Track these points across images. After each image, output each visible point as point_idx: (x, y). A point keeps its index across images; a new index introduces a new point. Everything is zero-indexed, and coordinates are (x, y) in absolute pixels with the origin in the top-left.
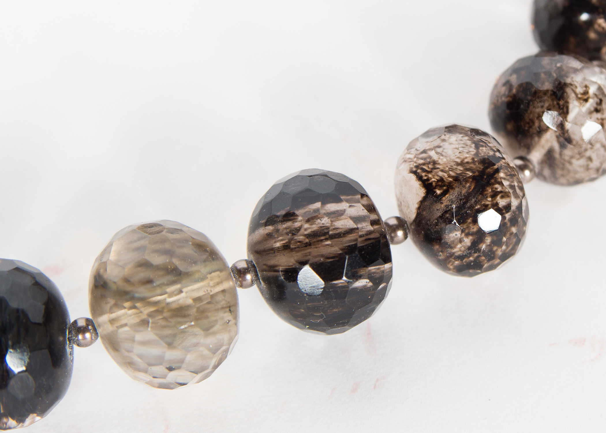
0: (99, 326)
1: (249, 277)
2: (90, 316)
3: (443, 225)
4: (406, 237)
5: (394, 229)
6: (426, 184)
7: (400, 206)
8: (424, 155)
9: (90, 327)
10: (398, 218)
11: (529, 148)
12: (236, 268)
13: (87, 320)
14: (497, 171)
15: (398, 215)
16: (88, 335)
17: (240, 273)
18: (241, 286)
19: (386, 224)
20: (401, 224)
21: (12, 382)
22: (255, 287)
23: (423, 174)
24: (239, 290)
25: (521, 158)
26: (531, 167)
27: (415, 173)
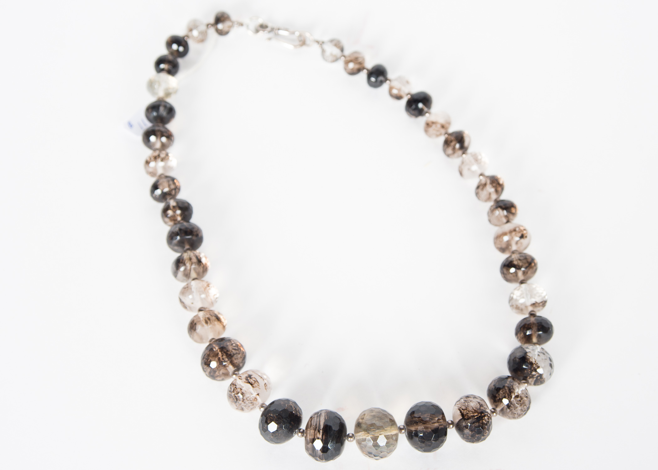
0: (356, 437)
1: (403, 431)
2: (353, 433)
3: (465, 428)
4: (453, 427)
5: (450, 424)
6: (462, 415)
7: (453, 417)
8: (464, 404)
9: (353, 437)
10: (452, 421)
11: (497, 406)
12: (400, 428)
13: (353, 434)
14: (485, 416)
15: (452, 420)
16: (352, 439)
17: (401, 429)
18: (400, 433)
19: (448, 422)
20: (452, 423)
21: (329, 451)
22: (404, 434)
23: (462, 411)
24: (400, 435)
25: (494, 409)
26: (496, 412)
27: (460, 410)
